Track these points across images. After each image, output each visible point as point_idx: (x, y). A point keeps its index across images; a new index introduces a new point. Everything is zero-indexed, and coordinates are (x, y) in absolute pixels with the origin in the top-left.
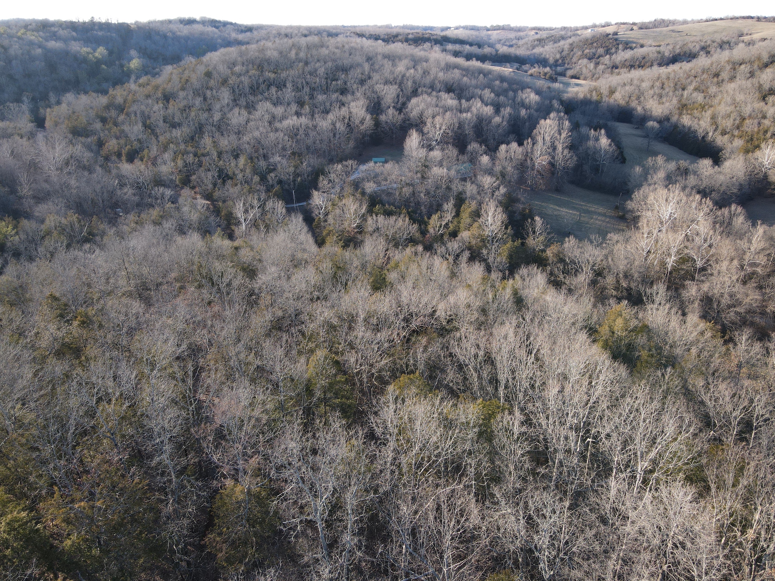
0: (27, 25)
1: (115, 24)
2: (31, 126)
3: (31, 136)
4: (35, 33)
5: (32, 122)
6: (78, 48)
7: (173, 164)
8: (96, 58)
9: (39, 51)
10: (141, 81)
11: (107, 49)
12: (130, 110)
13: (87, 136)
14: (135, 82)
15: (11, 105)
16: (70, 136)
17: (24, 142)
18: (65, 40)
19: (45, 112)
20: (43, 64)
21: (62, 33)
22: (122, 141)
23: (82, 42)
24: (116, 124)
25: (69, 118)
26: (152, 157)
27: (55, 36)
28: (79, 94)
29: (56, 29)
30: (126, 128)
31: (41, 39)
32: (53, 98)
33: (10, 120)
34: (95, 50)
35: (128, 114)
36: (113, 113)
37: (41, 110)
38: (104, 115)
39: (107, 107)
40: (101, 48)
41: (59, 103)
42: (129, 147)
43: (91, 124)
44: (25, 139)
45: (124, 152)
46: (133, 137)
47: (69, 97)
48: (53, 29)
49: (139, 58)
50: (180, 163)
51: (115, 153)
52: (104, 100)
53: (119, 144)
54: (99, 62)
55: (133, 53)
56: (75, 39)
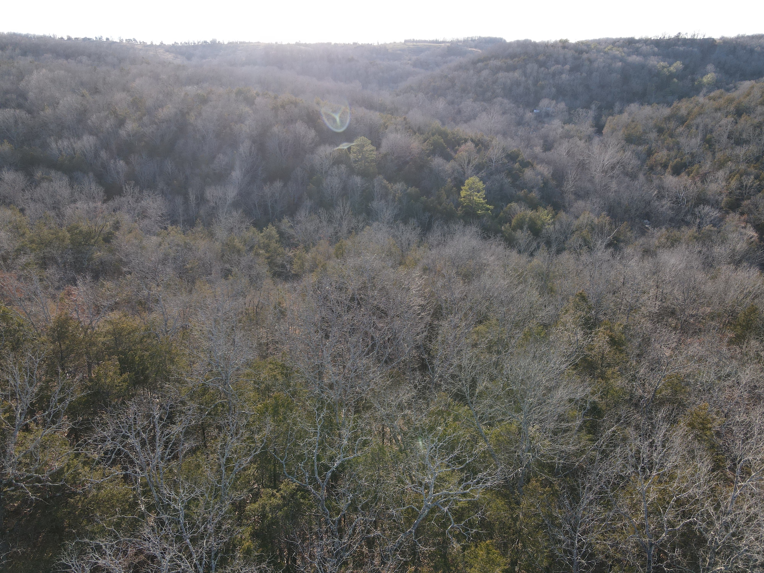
0: (615, 43)
1: (700, 39)
2: (590, 131)
3: (589, 139)
4: (621, 49)
5: (593, 127)
6: (656, 63)
7: (724, 183)
8: (670, 72)
9: (620, 64)
10: (712, 94)
11: (683, 64)
12: (691, 123)
13: (640, 144)
14: (705, 95)
15: (581, 110)
16: (623, 142)
17: (581, 144)
18: (646, 56)
19: (607, 119)
20: (619, 76)
21: (644, 48)
22: (673, 153)
23: (660, 57)
24: (671, 136)
25: (627, 126)
26: (701, 173)
27: (637, 52)
28: (642, 105)
29: (640, 46)
30: (682, 140)
31: (623, 54)
32: (617, 106)
33: (575, 124)
34: (670, 65)
35: (689, 127)
36: (672, 125)
37: (604, 118)
38: (663, 125)
39: (668, 119)
40: (678, 62)
41: (621, 112)
42: (678, 159)
43: (647, 133)
44: (583, 141)
45: (671, 164)
46: (687, 150)
47: (634, 107)
48: (637, 45)
49: (715, 72)
50: (734, 183)
51: (661, 164)
52: (666, 111)
53: (668, 155)
54: (672, 76)
55: (710, 67)
56: (655, 54)
